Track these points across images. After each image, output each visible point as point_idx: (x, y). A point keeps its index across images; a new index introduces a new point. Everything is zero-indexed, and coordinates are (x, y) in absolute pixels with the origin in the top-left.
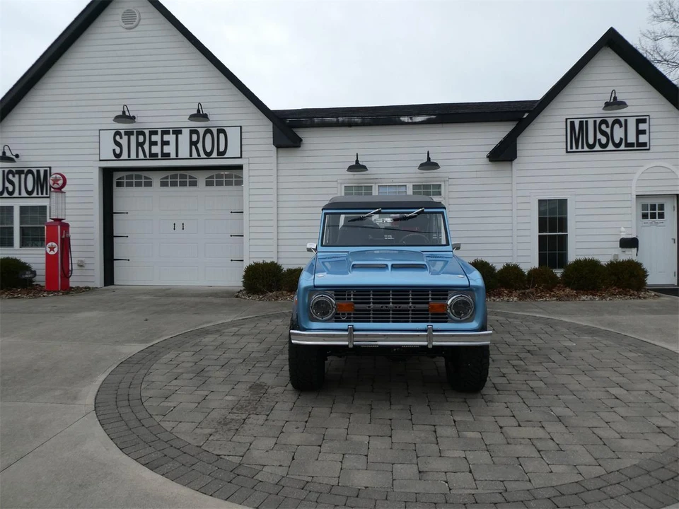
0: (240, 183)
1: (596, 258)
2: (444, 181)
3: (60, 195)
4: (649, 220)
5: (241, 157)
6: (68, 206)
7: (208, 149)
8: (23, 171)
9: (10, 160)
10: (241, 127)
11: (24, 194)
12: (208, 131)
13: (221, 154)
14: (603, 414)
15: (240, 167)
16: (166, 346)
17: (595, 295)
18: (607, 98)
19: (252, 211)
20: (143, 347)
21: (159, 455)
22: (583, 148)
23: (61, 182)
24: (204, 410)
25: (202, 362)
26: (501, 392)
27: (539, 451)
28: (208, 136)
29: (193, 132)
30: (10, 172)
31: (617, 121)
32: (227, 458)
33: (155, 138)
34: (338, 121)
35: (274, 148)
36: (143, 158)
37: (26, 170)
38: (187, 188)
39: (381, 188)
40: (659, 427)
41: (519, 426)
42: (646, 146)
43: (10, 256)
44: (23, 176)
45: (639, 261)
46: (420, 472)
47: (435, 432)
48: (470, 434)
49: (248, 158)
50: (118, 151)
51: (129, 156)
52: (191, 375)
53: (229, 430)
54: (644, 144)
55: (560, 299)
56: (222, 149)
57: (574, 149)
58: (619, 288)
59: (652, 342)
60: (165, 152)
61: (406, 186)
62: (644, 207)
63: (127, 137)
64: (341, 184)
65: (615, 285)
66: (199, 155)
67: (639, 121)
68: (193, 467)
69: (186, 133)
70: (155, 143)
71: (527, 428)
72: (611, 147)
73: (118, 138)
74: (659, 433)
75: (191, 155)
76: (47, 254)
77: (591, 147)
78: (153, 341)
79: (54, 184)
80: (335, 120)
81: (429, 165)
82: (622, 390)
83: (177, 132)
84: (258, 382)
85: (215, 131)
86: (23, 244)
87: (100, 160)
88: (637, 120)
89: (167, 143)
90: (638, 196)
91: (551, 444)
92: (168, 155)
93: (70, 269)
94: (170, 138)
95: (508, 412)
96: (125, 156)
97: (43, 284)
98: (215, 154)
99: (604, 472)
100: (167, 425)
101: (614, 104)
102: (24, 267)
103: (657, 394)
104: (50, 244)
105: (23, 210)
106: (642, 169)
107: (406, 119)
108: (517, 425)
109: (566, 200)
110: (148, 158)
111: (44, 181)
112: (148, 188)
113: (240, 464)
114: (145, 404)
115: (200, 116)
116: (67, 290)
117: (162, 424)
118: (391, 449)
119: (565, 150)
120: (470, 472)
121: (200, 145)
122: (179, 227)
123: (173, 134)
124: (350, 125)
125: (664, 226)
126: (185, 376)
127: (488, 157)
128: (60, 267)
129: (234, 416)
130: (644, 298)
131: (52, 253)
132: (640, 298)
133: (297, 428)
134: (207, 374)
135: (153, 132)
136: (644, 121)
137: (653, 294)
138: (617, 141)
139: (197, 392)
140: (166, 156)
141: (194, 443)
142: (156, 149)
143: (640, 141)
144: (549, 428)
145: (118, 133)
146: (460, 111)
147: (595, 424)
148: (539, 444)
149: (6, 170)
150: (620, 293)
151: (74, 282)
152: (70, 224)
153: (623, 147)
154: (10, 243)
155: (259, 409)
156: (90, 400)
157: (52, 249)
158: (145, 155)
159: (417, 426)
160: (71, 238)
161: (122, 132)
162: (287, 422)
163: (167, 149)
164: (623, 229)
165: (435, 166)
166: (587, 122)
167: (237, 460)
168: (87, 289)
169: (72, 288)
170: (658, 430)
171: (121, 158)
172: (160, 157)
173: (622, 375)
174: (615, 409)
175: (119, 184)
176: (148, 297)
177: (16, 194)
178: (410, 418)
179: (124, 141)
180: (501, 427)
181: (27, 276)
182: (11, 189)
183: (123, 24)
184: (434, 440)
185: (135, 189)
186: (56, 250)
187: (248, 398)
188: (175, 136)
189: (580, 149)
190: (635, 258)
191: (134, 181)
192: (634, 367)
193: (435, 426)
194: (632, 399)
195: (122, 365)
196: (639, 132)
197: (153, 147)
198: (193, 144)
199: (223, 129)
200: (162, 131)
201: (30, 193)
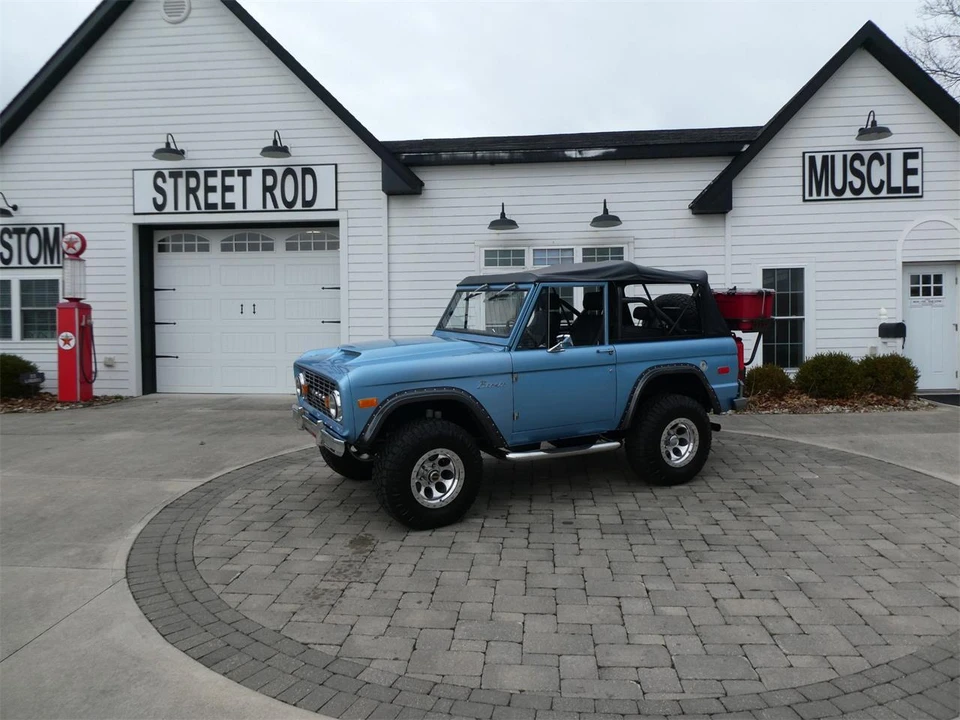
0: (335, 246)
1: (845, 352)
2: (628, 243)
3: (77, 263)
4: (921, 297)
5: (336, 209)
6: (89, 280)
7: (290, 198)
8: (24, 229)
9: (5, 213)
10: (336, 165)
11: (26, 262)
12: (289, 171)
13: (308, 204)
14: (860, 579)
15: (335, 224)
16: (230, 482)
17: (844, 405)
18: (863, 123)
19: (353, 286)
20: (197, 483)
21: (220, 643)
22: (827, 194)
23: (78, 246)
24: (285, 576)
25: (283, 506)
26: (713, 548)
27: (772, 635)
28: (290, 180)
29: (267, 172)
30: (6, 231)
31: (876, 156)
32: (318, 648)
33: (212, 182)
34: (475, 157)
35: (383, 196)
36: (196, 210)
37: (28, 228)
38: (261, 255)
39: (537, 253)
40: (943, 598)
41: (742, 597)
42: (918, 192)
43: (7, 352)
44: (24, 237)
45: (908, 356)
46: (599, 667)
47: (620, 607)
48: (670, 610)
49: (347, 210)
50: (160, 201)
51: (176, 207)
52: (266, 525)
53: (321, 606)
54: (915, 189)
55: (794, 411)
56: (309, 197)
57: (815, 197)
58: (878, 394)
59: (928, 473)
60: (227, 201)
61: (573, 249)
62: (915, 279)
63: (172, 180)
64: (481, 247)
65: (873, 391)
66: (276, 205)
67: (908, 156)
68: (268, 663)
69: (257, 174)
70: (213, 189)
71: (754, 601)
72: (867, 193)
73: (160, 181)
74: (945, 606)
75: (264, 205)
76: (60, 350)
77: (839, 193)
78: (211, 474)
79: (69, 247)
80: (471, 155)
81: (607, 219)
82: (888, 542)
83: (245, 173)
84: (362, 534)
85: (298, 171)
86: (26, 334)
87: (135, 214)
88: (905, 154)
89: (231, 189)
90: (905, 264)
91: (789, 623)
92: (232, 205)
93: (94, 369)
94: (235, 181)
95: (724, 577)
96: (170, 207)
97: (55, 392)
98: (299, 205)
99: (867, 666)
100: (232, 600)
101: (873, 130)
102: (27, 368)
103: (938, 548)
104: (64, 334)
105: (25, 285)
106: (912, 225)
107: (573, 154)
108: (738, 595)
109: (802, 269)
110: (203, 210)
111: (53, 244)
112: (204, 255)
113: (337, 658)
114: (199, 568)
115: (277, 149)
116: (89, 400)
117: (225, 597)
118: (557, 632)
119: (801, 198)
120: (673, 667)
121: (277, 192)
122: (248, 309)
123: (239, 175)
124: (493, 162)
125: (942, 306)
126: (257, 525)
127: (691, 208)
128: (79, 367)
129: (327, 585)
130: (915, 409)
131: (67, 347)
132: (908, 408)
133: (420, 602)
134: (289, 524)
135: (210, 174)
136: (914, 156)
137: (926, 403)
138: (876, 184)
139: (274, 550)
140: (229, 207)
141: (270, 625)
143: (909, 185)
144: (785, 600)
145: (159, 174)
146: (651, 142)
147: (852, 593)
148: (771, 625)
149: (2, 228)
150: (879, 402)
151: (99, 388)
152: (93, 305)
153: (884, 193)
154: (7, 334)
155: (364, 574)
156: (120, 563)
157: (67, 341)
158: (199, 207)
159: (594, 599)
160: (94, 326)
161: (166, 173)
162: (404, 593)
163: (230, 198)
164: (883, 311)
165: (615, 221)
166: (833, 157)
167: (332, 651)
168: (118, 399)
169: (97, 397)
170: (943, 602)
171: (164, 211)
172: (220, 209)
173: (888, 521)
174: (878, 572)
175: (162, 249)
176: (206, 410)
177: (14, 263)
178: (582, 586)
179: (168, 186)
180: (715, 600)
181: (31, 381)
182: (6, 255)
183: (166, 16)
184: (618, 618)
185: (184, 256)
186: (72, 343)
187: (347, 559)
188: (241, 178)
189: (823, 196)
190: (900, 352)
191: (184, 243)
192: (904, 510)
193: (619, 598)
194: (903, 556)
195: (167, 510)
196: (909, 172)
197: (210, 195)
198: (267, 189)
199: (312, 170)
200: (223, 172)
201: (34, 261)
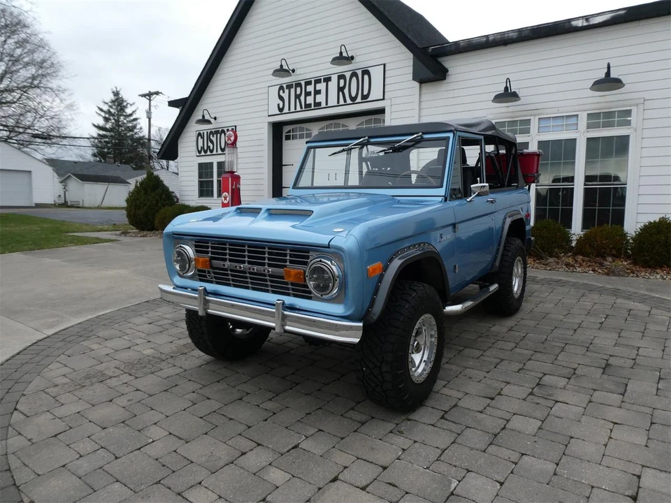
2: (637, 105)
3: (233, 150)
5: (384, 99)
7: (353, 95)
9: (208, 122)
10: (384, 65)
11: (220, 152)
12: (354, 74)
13: (365, 97)
15: (383, 111)
23: (233, 138)
28: (354, 79)
29: (341, 77)
30: (211, 133)
33: (310, 88)
34: (488, 41)
35: (416, 84)
36: (300, 110)
37: (220, 130)
39: (542, 122)
44: (219, 135)
49: (391, 99)
50: (281, 106)
51: (289, 110)
56: (365, 93)
60: (317, 101)
61: (577, 116)
63: (288, 90)
66: (345, 101)
69: (335, 78)
70: (309, 94)
73: (281, 91)
75: (338, 102)
79: (228, 140)
80: (485, 40)
81: (609, 82)
83: (328, 80)
85: (359, 73)
87: (269, 116)
89: (319, 92)
92: (319, 104)
96: (286, 110)
98: (359, 99)
104: (225, 194)
105: (221, 165)
107: (580, 23)
110: (304, 109)
121: (346, 91)
122: (332, 177)
123: (324, 82)
124: (505, 43)
131: (226, 202)
135: (308, 83)
140: (317, 105)
142: (310, 100)
149: (209, 131)
152: (242, 176)
157: (225, 198)
158: (301, 108)
160: (241, 189)
161: (285, 86)
163: (321, 98)
165: (617, 83)
171: (283, 112)
172: (313, 107)
175: (288, 138)
177: (215, 152)
179: (285, 96)
182: (211, 148)
185: (298, 142)
186: (228, 199)
188: (325, 84)
191: (298, 133)
197: (308, 98)
198: (341, 89)
199: (368, 70)
200: (315, 80)
201: (223, 150)
